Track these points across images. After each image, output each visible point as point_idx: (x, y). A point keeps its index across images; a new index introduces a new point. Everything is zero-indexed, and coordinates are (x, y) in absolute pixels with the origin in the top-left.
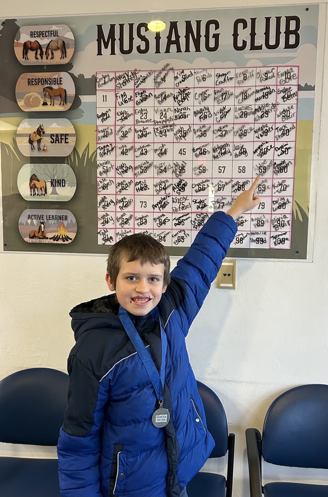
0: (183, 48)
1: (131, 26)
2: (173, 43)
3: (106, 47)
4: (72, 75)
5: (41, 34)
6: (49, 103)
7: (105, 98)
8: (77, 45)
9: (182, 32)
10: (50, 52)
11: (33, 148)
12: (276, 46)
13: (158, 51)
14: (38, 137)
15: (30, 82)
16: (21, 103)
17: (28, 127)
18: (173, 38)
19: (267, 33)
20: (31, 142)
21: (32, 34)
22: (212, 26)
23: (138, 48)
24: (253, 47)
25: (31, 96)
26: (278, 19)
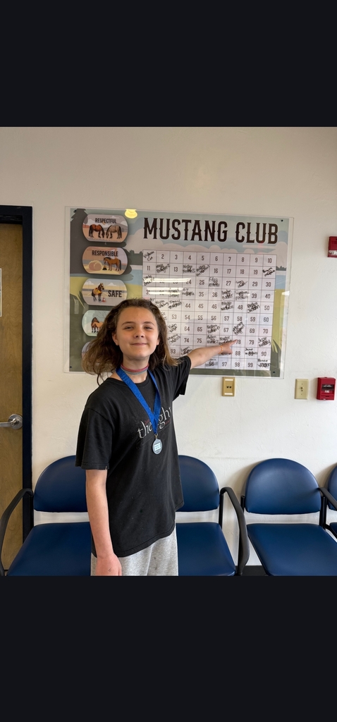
0: (203, 238)
1: (168, 220)
2: (197, 234)
3: (150, 233)
4: (125, 251)
5: (103, 221)
6: (108, 269)
7: (149, 268)
8: (130, 230)
9: (203, 227)
10: (109, 233)
11: (95, 300)
12: (263, 241)
13: (186, 239)
14: (99, 292)
15: (94, 253)
16: (86, 267)
17: (91, 284)
18: (197, 231)
19: (258, 233)
20: (93, 295)
21: (97, 220)
22: (223, 226)
23: (173, 236)
24: (249, 241)
25: (94, 263)
26: (265, 225)
